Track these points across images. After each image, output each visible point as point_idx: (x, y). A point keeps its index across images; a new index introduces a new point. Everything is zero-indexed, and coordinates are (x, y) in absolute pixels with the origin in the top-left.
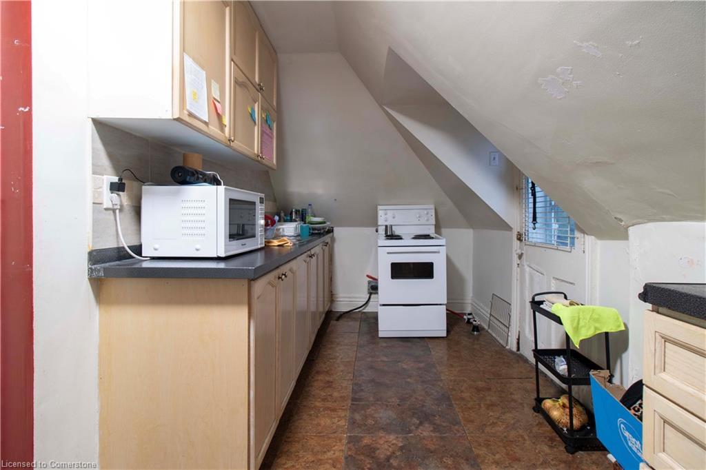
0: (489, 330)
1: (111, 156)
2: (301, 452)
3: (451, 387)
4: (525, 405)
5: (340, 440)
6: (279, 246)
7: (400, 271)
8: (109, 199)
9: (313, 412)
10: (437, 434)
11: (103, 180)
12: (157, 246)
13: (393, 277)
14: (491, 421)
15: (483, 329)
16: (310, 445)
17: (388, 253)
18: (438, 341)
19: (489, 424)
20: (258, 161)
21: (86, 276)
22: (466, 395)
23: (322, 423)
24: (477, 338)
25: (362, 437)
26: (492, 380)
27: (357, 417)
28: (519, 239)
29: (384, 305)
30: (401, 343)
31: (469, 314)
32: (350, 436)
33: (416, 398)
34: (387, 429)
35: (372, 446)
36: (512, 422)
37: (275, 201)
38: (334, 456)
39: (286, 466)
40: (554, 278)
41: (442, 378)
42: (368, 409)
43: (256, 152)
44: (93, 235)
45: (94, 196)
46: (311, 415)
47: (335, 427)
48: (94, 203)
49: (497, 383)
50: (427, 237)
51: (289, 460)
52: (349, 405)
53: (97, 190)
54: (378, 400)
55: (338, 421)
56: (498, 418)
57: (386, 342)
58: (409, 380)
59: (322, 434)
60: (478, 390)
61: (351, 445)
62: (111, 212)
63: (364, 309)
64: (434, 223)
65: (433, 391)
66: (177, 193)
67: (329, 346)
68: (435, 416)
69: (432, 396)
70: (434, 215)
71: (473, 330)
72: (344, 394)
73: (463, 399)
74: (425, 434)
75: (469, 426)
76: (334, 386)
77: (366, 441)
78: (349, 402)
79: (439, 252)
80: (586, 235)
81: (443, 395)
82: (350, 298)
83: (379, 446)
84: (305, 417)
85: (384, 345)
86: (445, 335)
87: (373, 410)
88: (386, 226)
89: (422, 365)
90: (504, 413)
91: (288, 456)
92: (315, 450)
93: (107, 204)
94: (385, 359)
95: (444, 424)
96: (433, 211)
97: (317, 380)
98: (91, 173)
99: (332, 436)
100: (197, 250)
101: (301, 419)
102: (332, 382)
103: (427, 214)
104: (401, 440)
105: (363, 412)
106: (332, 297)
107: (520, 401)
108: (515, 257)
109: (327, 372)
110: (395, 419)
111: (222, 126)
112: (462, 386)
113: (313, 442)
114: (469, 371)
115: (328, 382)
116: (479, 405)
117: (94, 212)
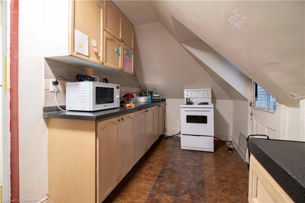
0: (238, 151)
1: (53, 71)
2: (127, 197)
3: (207, 178)
4: (244, 193)
5: (146, 194)
6: (129, 107)
7: (191, 119)
8: (52, 88)
9: (139, 180)
10: (191, 200)
11: (49, 81)
12: (70, 106)
13: (187, 122)
14: (222, 198)
15: (235, 150)
16: (132, 194)
17: (185, 111)
18: (209, 153)
19: (220, 199)
20: (121, 71)
21: (42, 117)
22: (213, 183)
23: (141, 185)
24: (231, 154)
25: (155, 195)
26: (230, 177)
27: (157, 185)
28: (251, 105)
29: (184, 135)
30: (191, 153)
31: (230, 142)
32: (150, 193)
33: (188, 180)
34: (168, 193)
35: (159, 200)
36: (233, 201)
37: (140, 87)
38: (140, 201)
39: (119, 202)
40: (266, 127)
41: (204, 172)
42: (163, 182)
43: (120, 67)
44: (45, 101)
45: (45, 86)
46: (138, 181)
47: (146, 188)
48: (45, 89)
49: (233, 179)
50: (207, 104)
51: (121, 199)
52: (156, 179)
53: (47, 84)
54: (169, 179)
55: (148, 185)
56: (226, 198)
57: (183, 152)
58: (188, 171)
59: (139, 190)
60: (221, 181)
61: (149, 198)
62: (54, 93)
63: (179, 135)
64: (211, 97)
65: (197, 178)
66: (77, 85)
67: (158, 151)
68: (194, 191)
69: (196, 181)
70: (211, 94)
71: (229, 150)
72: (156, 174)
73: (211, 184)
74: (185, 199)
75: (209, 199)
76: (153, 169)
77: (156, 197)
78: (157, 177)
79: (210, 111)
80: (281, 104)
81: (202, 181)
82: (172, 130)
83: (161, 200)
84: (135, 181)
85: (183, 153)
86: (213, 151)
87: (165, 183)
88: (187, 98)
89: (197, 165)
90: (230, 195)
91: (122, 197)
92: (133, 197)
93: (52, 89)
94: (180, 159)
95: (196, 196)
96: (211, 91)
97: (147, 165)
98: (44, 78)
99: (143, 192)
100: (83, 108)
101: (133, 182)
102: (153, 167)
103: (208, 93)
104: (172, 199)
105: (161, 183)
106: (165, 129)
107: (242, 190)
108: (249, 115)
109: (152, 162)
110: (174, 189)
111: (98, 58)
112: (213, 178)
113: (134, 193)
114: (219, 171)
115: (151, 167)
116: (219, 189)
117: (45, 93)
